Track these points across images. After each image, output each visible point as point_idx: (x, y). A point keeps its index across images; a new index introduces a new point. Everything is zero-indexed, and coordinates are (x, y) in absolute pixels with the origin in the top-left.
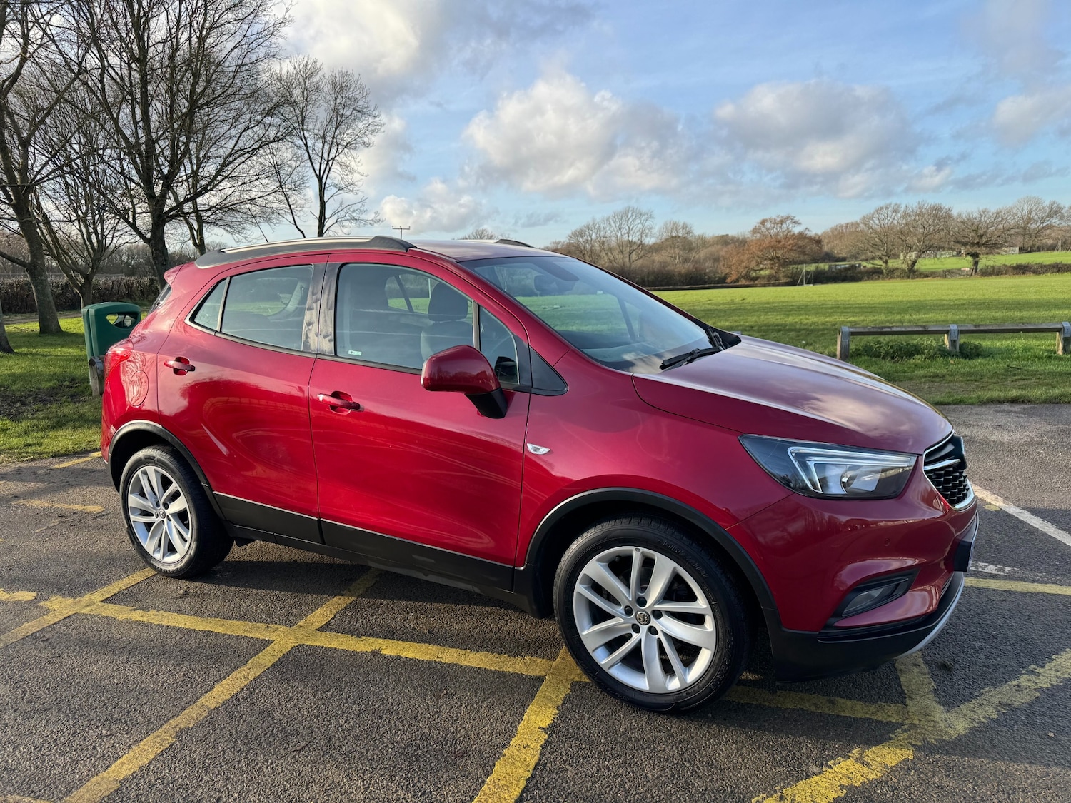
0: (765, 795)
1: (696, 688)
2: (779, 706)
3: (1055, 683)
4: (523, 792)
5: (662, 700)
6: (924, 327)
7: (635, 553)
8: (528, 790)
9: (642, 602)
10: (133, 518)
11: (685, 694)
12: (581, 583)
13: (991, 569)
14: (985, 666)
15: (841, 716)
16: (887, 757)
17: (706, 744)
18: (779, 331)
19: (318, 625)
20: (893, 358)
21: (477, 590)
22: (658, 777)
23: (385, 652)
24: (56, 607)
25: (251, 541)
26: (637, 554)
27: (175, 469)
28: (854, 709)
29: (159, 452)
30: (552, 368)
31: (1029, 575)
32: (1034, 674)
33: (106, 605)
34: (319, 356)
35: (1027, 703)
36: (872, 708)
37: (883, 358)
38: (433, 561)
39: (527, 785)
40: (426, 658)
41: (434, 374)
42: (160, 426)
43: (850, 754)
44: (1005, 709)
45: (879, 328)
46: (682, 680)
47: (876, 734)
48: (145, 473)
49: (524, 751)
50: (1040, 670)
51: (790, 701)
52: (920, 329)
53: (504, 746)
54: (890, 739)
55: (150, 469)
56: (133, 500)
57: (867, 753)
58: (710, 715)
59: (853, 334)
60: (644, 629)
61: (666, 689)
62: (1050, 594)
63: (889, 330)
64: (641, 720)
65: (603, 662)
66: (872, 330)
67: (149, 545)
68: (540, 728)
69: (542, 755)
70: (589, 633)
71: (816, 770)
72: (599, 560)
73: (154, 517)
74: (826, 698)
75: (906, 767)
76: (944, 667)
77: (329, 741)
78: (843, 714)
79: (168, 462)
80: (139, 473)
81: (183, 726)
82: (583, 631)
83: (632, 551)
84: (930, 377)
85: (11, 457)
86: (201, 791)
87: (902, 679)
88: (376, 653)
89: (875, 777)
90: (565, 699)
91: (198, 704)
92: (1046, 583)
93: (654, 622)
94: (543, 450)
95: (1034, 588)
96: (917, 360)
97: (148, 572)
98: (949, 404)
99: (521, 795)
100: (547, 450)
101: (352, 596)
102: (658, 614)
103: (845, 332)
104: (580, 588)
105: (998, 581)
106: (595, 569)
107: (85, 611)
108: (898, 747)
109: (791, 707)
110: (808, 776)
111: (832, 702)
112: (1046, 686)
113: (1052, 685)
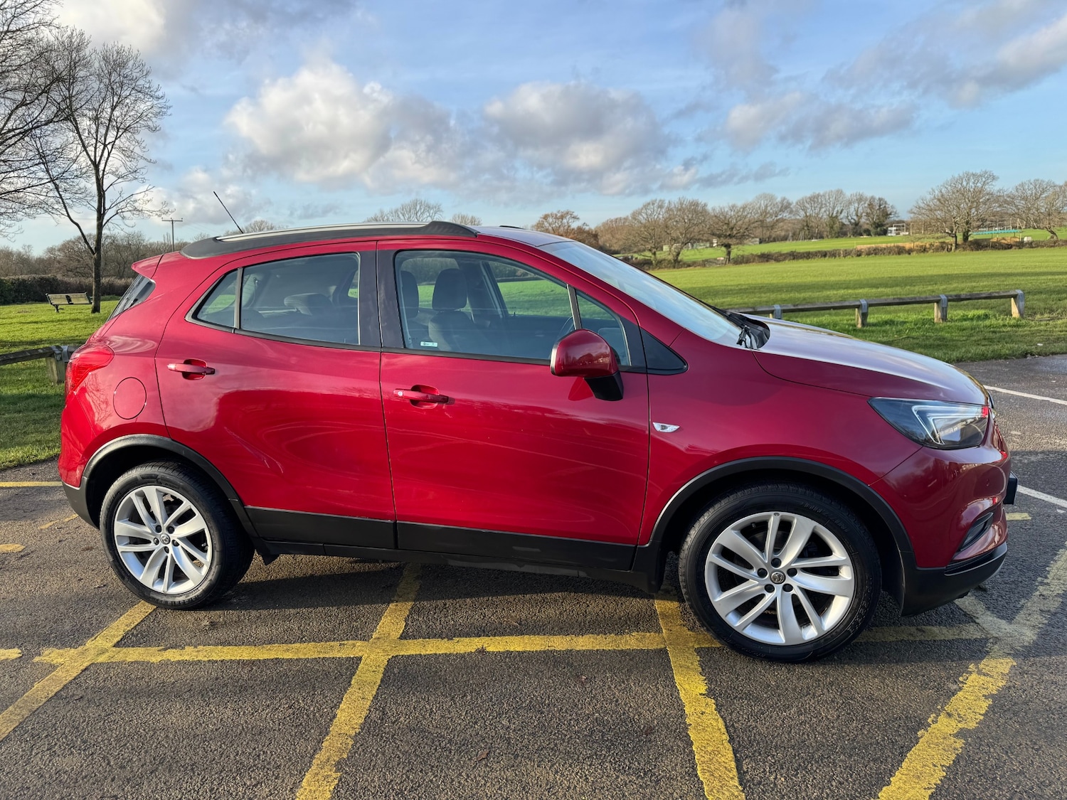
0: (934, 716)
1: (834, 633)
4: (734, 753)
5: (799, 650)
7: (771, 518)
8: (737, 751)
10: (120, 548)
11: (822, 641)
12: (713, 553)
16: (998, 666)
19: (396, 633)
25: (281, 555)
26: (775, 518)
28: (942, 633)
29: (162, 469)
30: (668, 348)
32: (1046, 585)
33: (124, 649)
35: (1059, 607)
38: (538, 550)
39: (734, 747)
40: (538, 648)
42: (168, 439)
43: (969, 670)
44: (1048, 615)
47: (975, 650)
48: (141, 495)
49: (704, 717)
50: (1047, 581)
51: (888, 635)
53: (683, 717)
54: (988, 652)
55: (150, 489)
60: (779, 587)
61: (803, 639)
65: (738, 624)
68: (701, 695)
69: (723, 718)
71: (953, 686)
72: (733, 529)
74: (914, 628)
75: (1017, 672)
76: (980, 588)
80: (132, 495)
82: (714, 598)
83: (768, 516)
88: (482, 652)
89: (1003, 684)
90: (701, 665)
91: (333, 733)
93: (789, 580)
97: (145, 608)
99: (735, 756)
100: (677, 427)
101: (407, 600)
104: (712, 558)
106: (730, 537)
107: (101, 660)
108: (999, 657)
109: (893, 639)
110: (953, 693)
111: (921, 631)
112: (1061, 592)
113: (1064, 591)
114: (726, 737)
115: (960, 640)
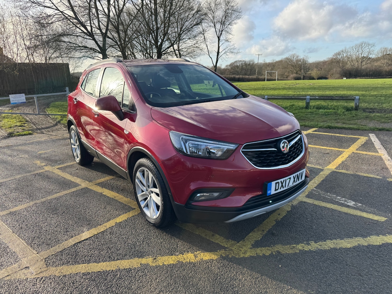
2: (194, 232)
3: (312, 249)
5: (152, 221)
9: (149, 187)
10: (72, 146)
13: (352, 203)
19: (97, 183)
23: (104, 193)
24: (46, 168)
26: (145, 170)
27: (76, 132)
29: (73, 127)
30: (134, 104)
31: (367, 209)
36: (224, 241)
39: (92, 236)
43: (195, 252)
46: (156, 216)
47: (213, 248)
53: (100, 225)
54: (217, 251)
56: (72, 141)
57: (202, 254)
58: (168, 230)
60: (149, 196)
61: (153, 217)
64: (146, 227)
65: (142, 206)
68: (116, 222)
69: (107, 229)
70: (139, 195)
71: (178, 254)
72: (139, 171)
73: (75, 146)
74: (213, 233)
79: (75, 130)
80: (71, 133)
81: (37, 202)
87: (250, 234)
88: (101, 193)
92: (370, 213)
94: (127, 132)
99: (88, 238)
101: (115, 176)
102: (152, 192)
104: (136, 180)
105: (347, 208)
106: (139, 174)
107: (51, 170)
108: (214, 254)
109: (197, 233)
110: (172, 255)
111: (213, 235)
112: (306, 250)
113: (310, 250)
114: (96, 233)
115: (218, 244)
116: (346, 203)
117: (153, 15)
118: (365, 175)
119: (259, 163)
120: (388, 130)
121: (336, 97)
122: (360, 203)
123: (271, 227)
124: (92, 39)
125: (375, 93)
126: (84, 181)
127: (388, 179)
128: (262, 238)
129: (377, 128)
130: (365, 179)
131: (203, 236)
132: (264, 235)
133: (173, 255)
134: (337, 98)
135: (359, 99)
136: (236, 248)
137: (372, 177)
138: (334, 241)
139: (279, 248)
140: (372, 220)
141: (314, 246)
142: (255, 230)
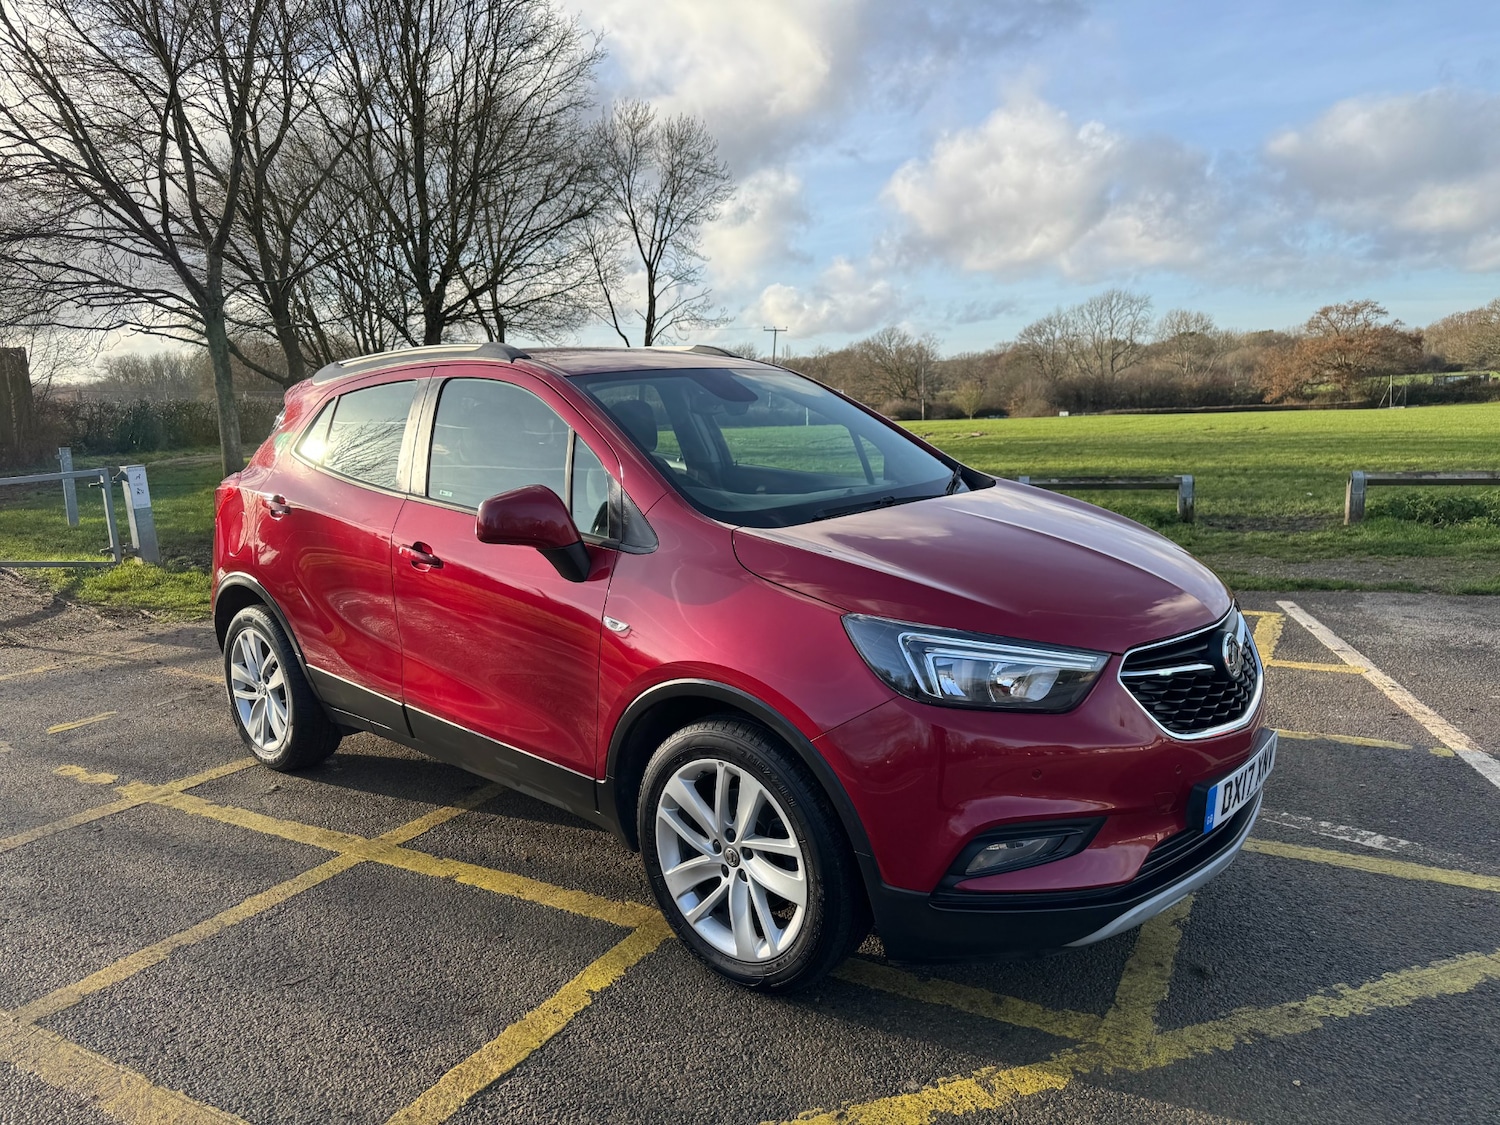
0: (820, 1110)
1: (787, 958)
2: (921, 998)
3: (1357, 1012)
4: (519, 1065)
5: (748, 972)
6: (1493, 473)
7: (718, 767)
8: (526, 1065)
9: (730, 835)
10: (237, 693)
11: (775, 965)
12: (663, 806)
13: (1378, 841)
14: (1265, 977)
15: (999, 1022)
16: (1029, 1081)
17: (787, 1035)
18: (1282, 476)
19: (403, 839)
20: (1436, 521)
21: (568, 808)
22: (697, 1069)
23: (460, 880)
24: (129, 794)
25: (358, 731)
26: (722, 768)
27: (272, 635)
28: (1023, 1014)
29: (258, 612)
30: (644, 516)
31: (1433, 854)
32: (1335, 997)
33: (185, 796)
34: (410, 497)
35: (1294, 1035)
36: (1050, 1017)
37: (1421, 520)
39: (528, 1059)
40: (507, 891)
41: (491, 521)
42: (255, 580)
43: (976, 1073)
44: (1251, 1040)
45: (1416, 474)
46: (773, 947)
47: (1029, 1049)
48: (245, 638)
49: (551, 1016)
50: (1348, 991)
51: (936, 994)
52: (1486, 477)
53: (530, 1008)
54: (1049, 1059)
55: (250, 632)
56: (237, 670)
57: (1004, 1074)
58: (818, 999)
59: (1371, 482)
60: (733, 871)
61: (755, 954)
62: (1446, 885)
63: (1432, 477)
64: (722, 996)
65: (688, 914)
66: (1404, 477)
67: (251, 728)
68: (588, 991)
69: (569, 1024)
70: (674, 872)
71: (913, 1085)
72: (682, 776)
73: (256, 693)
74: (993, 995)
75: (1048, 1097)
76: (1200, 973)
77: (331, 979)
78: (1002, 1019)
79: (265, 626)
80: (240, 637)
81: (184, 943)
82: (666, 870)
83: (715, 765)
84: (1483, 551)
85: (179, 616)
86: (161, 1017)
87: (1124, 982)
88: (449, 880)
89: (990, 1106)
90: (643, 959)
91: (215, 919)
92: (1452, 868)
93: (744, 864)
94: (622, 626)
95: (1425, 874)
96: (1475, 524)
97: (251, 762)
98: (1488, 593)
99: (514, 1069)
100: (624, 625)
101: (462, 808)
102: (748, 854)
103: (1358, 480)
104: (662, 812)
105: (1375, 860)
106: (678, 788)
107: (157, 801)
108: (1052, 1071)
109: (936, 1001)
110: (896, 1093)
111: (998, 1002)
112: (1342, 1015)
113: (1352, 1014)
114: (537, 1045)
115: (1034, 1031)
116: (1357, 841)
117: (410, 176)
118: (1359, 740)
119: (1174, 719)
120: (1324, 587)
121: (1118, 478)
122: (1402, 838)
123: (1176, 949)
124: (160, 254)
125: (1211, 464)
126: (340, 834)
127: (1432, 751)
128: (1171, 989)
129: (1291, 582)
130: (1365, 753)
131: (964, 1008)
132: (1169, 979)
133: (897, 1091)
134: (1120, 482)
135: (1194, 483)
136: (1108, 1039)
137: (1381, 746)
138: (1405, 973)
139: (1248, 1019)
140: (1471, 890)
141: (1354, 1000)
142: (1130, 963)
